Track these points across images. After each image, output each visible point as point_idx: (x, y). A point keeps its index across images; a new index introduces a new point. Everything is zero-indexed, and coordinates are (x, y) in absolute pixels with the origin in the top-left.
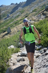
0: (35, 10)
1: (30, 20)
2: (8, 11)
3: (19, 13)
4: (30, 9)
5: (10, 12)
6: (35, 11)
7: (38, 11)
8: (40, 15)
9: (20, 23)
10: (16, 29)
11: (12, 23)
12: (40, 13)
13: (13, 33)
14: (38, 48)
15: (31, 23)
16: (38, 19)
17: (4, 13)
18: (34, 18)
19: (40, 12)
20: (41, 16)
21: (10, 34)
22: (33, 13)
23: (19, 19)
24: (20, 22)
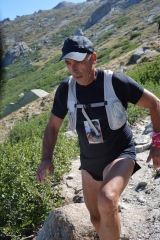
1: (145, 49)
2: (80, 20)
3: (112, 25)
4: (147, 14)
9: (114, 58)
15: (148, 56)
17: (65, 26)
18: (158, 42)
23: (109, 44)
24: (112, 55)
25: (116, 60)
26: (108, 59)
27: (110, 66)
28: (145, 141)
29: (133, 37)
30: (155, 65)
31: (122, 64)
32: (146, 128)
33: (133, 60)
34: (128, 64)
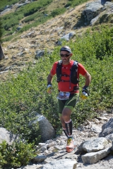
25: (57, 19)
27: (47, 29)
28: (100, 147)
31: (67, 25)
32: (104, 127)
33: (85, 19)
34: (77, 26)
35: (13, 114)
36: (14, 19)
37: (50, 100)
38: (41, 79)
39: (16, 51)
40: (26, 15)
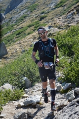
0: (61, 2)
1: (50, 27)
3: (26, 10)
5: (4, 8)
6: (61, 6)
7: (68, 6)
8: (72, 14)
9: (29, 34)
10: (17, 47)
11: (9, 34)
12: (73, 10)
13: (12, 55)
14: (62, 88)
15: (52, 32)
16: (66, 23)
18: (59, 22)
19: (73, 7)
20: (74, 17)
21: (5, 58)
22: (57, 9)
24: (27, 32)
25: (30, 36)
26: (25, 35)
27: (26, 40)
29: (42, 18)
30: (57, 38)
31: (35, 38)
35: (13, 77)
36: (12, 37)
37: (29, 70)
38: (25, 61)
39: (13, 50)
40: (17, 35)
